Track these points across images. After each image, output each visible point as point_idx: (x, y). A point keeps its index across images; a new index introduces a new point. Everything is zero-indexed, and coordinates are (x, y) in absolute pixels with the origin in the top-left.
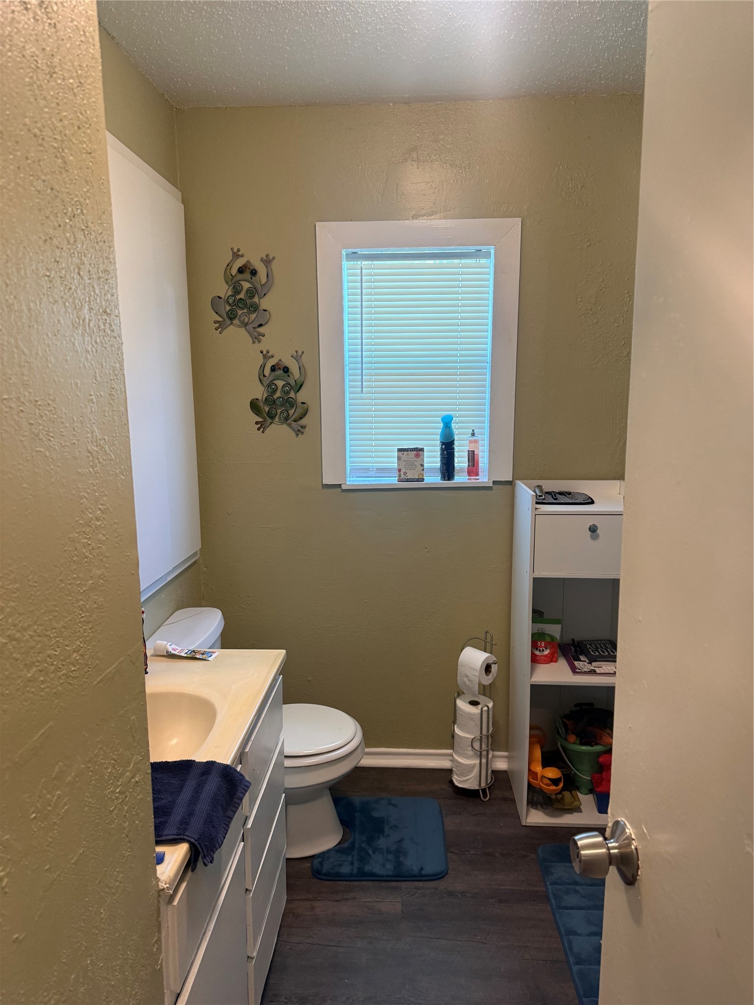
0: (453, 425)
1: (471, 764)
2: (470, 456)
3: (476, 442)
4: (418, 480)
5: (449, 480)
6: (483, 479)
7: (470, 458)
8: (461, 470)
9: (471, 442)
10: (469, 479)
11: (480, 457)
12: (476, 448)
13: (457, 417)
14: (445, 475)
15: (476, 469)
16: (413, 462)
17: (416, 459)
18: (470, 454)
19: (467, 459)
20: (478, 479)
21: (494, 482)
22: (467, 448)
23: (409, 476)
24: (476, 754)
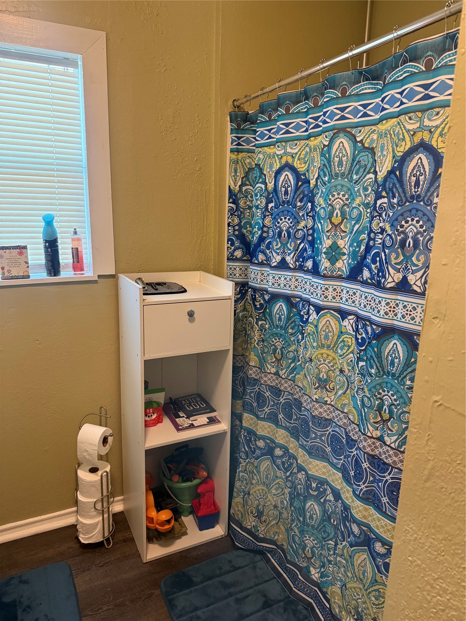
0: (55, 224)
1: (95, 523)
2: (74, 253)
3: (79, 240)
4: (23, 277)
5: (55, 275)
6: (89, 273)
7: (74, 255)
8: (66, 265)
9: (73, 240)
10: (75, 274)
11: (83, 254)
12: (79, 246)
13: (58, 217)
14: (51, 271)
15: (81, 265)
16: (16, 260)
17: (20, 257)
18: (74, 251)
19: (71, 256)
20: (83, 274)
21: (99, 276)
22: (70, 246)
23: (14, 273)
24: (99, 513)
